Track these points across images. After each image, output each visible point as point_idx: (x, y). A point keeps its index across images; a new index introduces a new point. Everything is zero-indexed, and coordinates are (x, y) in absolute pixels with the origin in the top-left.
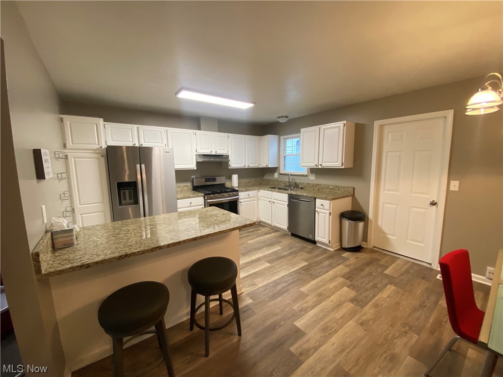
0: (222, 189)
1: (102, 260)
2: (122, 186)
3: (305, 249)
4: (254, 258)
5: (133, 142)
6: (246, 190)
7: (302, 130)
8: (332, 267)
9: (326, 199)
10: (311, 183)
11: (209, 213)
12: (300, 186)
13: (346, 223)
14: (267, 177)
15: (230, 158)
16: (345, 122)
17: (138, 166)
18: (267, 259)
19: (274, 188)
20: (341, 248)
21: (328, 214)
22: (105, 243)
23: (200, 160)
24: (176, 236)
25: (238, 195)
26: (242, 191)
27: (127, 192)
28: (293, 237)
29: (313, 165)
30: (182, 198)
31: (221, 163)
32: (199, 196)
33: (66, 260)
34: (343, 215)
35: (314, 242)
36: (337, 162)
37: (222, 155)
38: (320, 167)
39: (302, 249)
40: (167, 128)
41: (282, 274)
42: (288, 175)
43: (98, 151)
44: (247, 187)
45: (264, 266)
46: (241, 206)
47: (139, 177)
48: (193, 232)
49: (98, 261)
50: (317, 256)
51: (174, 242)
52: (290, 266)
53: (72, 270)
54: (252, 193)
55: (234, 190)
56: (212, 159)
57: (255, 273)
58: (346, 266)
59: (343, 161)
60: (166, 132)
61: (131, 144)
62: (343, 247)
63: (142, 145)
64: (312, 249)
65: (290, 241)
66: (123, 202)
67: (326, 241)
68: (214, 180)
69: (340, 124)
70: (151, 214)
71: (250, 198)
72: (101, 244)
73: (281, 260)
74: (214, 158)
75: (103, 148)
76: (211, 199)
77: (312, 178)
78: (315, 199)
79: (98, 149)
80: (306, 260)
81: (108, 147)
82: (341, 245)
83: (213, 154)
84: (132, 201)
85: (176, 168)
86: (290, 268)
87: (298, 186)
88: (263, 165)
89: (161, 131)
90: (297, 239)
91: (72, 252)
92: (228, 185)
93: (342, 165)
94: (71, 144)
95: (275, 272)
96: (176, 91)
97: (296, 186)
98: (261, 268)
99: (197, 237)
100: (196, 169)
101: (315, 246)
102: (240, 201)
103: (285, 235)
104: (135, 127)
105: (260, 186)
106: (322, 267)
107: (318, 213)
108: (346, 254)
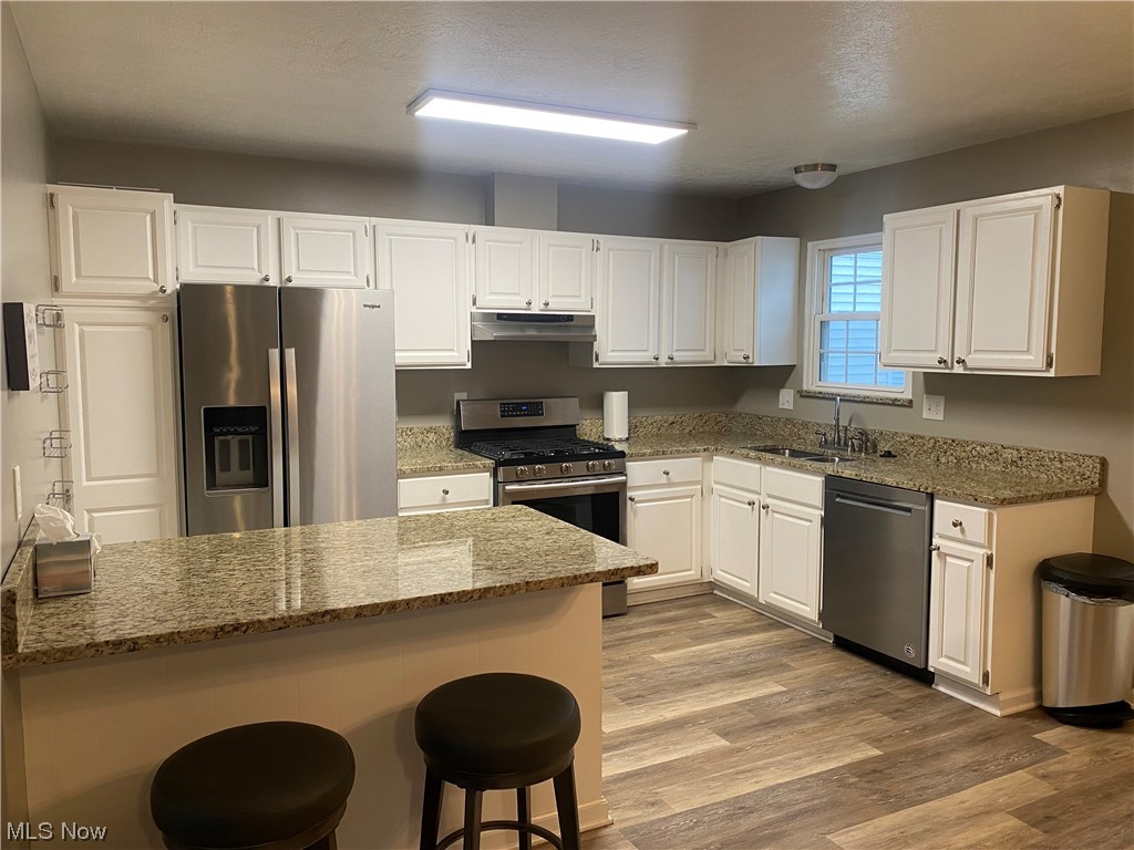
0: (565, 446)
1: (172, 633)
2: (219, 421)
3: (880, 700)
4: (669, 713)
5: (259, 271)
6: (655, 455)
7: (889, 220)
8: (979, 773)
9: (975, 500)
10: (928, 434)
11: (501, 526)
12: (884, 447)
13: (1063, 604)
14: (749, 405)
15: (598, 329)
16: (1060, 190)
17: (275, 353)
18: (719, 723)
19: (774, 450)
20: (1040, 707)
21: (980, 564)
22: (176, 592)
23: (489, 334)
24: (385, 587)
25: (622, 473)
26: (641, 457)
27: (234, 441)
28: (843, 653)
29: (930, 361)
30: (415, 473)
31: (562, 346)
32: (475, 469)
33: (74, 626)
34: (1048, 572)
35: (924, 677)
36: (1028, 351)
37: (570, 318)
38: (958, 369)
39: (867, 701)
40: (374, 220)
41: (770, 779)
42: (831, 397)
43: (152, 302)
44: (662, 443)
45: (700, 748)
46: (635, 513)
47: (276, 391)
48: (441, 577)
49: (161, 636)
50: (926, 729)
51: (377, 601)
52: (810, 754)
53: (92, 652)
54: (683, 467)
55: (606, 452)
56: (531, 333)
57: (663, 767)
58: (1044, 777)
59: (1053, 351)
60: (370, 232)
61: (252, 279)
62: (1048, 703)
63: (289, 280)
64: (912, 703)
65: (827, 665)
66: (220, 476)
67: (970, 673)
68: (535, 409)
69: (1041, 198)
70: (306, 519)
71: (670, 484)
72: (165, 593)
73: (772, 733)
74: (539, 328)
75: (168, 292)
76: (519, 482)
77: (933, 413)
78: (931, 497)
79: (152, 296)
80: (875, 741)
81: (185, 287)
82: (1039, 696)
83: (535, 310)
84: (249, 475)
85: (398, 362)
86: (804, 761)
87: (875, 446)
88: (732, 356)
89: (354, 233)
90: (855, 659)
91: (86, 607)
92: (588, 430)
93: (1049, 365)
94: (74, 279)
95: (743, 772)
96: (410, 97)
97: (866, 444)
98: (691, 752)
99: (451, 594)
100: (469, 366)
101: (927, 691)
102: (629, 494)
103: (812, 642)
104: (269, 217)
105: (717, 441)
106: (940, 772)
107: (943, 556)
108: (1055, 734)
